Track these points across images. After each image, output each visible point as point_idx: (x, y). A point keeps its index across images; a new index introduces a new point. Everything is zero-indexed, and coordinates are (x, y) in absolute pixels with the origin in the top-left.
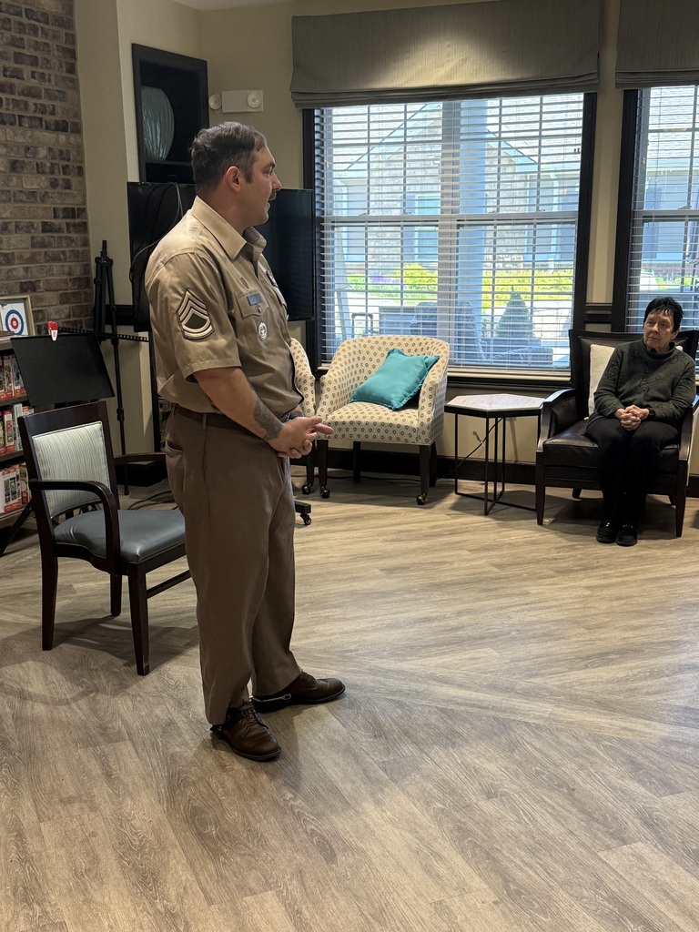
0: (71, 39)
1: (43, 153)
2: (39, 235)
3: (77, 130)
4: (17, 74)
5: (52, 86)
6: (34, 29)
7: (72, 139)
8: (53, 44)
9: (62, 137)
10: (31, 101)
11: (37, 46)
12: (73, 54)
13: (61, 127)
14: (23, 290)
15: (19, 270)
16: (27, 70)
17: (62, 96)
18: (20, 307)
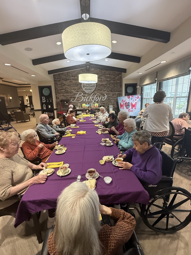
0: (122, 84)
1: (116, 94)
2: (115, 100)
3: (121, 91)
4: (114, 88)
5: (118, 88)
6: (117, 84)
7: (120, 92)
8: (119, 85)
9: (119, 92)
10: (115, 90)
11: (117, 85)
12: (121, 85)
13: (119, 91)
14: (113, 104)
15: (113, 103)
16: (115, 88)
17: (120, 89)
18: (112, 106)
